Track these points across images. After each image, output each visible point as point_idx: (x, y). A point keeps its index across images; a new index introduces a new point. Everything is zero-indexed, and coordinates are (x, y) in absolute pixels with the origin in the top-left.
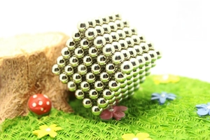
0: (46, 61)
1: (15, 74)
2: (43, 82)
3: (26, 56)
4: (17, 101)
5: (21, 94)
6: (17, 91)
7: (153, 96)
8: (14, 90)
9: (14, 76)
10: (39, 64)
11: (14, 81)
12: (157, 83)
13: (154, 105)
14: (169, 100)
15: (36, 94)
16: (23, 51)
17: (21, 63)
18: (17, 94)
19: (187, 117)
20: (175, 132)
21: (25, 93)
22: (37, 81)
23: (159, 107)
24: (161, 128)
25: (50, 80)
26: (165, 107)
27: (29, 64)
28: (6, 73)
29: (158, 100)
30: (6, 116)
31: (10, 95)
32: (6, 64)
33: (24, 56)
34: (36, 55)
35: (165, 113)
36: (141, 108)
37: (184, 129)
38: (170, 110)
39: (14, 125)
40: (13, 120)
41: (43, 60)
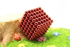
1: (9, 27)
2: (18, 30)
3: (13, 21)
4: (10, 36)
6: (10, 33)
7: (53, 34)
8: (9, 32)
9: (9, 28)
10: (17, 24)
11: (9, 29)
12: (53, 30)
14: (59, 35)
15: (16, 34)
17: (11, 24)
18: (10, 34)
19: (66, 40)
20: (63, 45)
21: (13, 33)
22: (16, 29)
23: (56, 37)
24: (59, 44)
26: (58, 37)
27: (14, 24)
28: (6, 27)
29: (55, 35)
30: (7, 41)
31: (8, 34)
32: (6, 24)
33: (12, 21)
34: (16, 21)
35: (58, 39)
37: (66, 44)
38: (60, 38)
39: (10, 44)
40: (9, 42)
41: (18, 22)
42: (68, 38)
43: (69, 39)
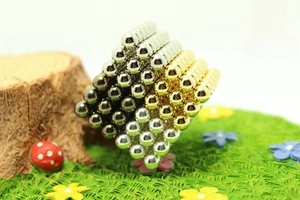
0: (53, 92)
1: (10, 113)
2: (49, 123)
3: (25, 86)
4: (14, 152)
5: (20, 142)
6: (14, 138)
7: (206, 137)
8: (9, 137)
9: (8, 117)
10: (43, 97)
11: (9, 123)
13: (211, 149)
14: (229, 141)
15: (41, 141)
17: (19, 97)
18: (14, 142)
19: (261, 163)
20: (251, 184)
21: (25, 139)
22: (41, 122)
23: (218, 151)
24: (231, 180)
25: (59, 120)
26: (226, 151)
27: (30, 97)
29: (215, 141)
31: (4, 143)
33: (22, 87)
34: (40, 84)
35: (229, 159)
36: (192, 154)
37: (262, 179)
38: (235, 155)
39: (13, 187)
40: (10, 180)
41: (49, 91)
42: (270, 157)
43: (275, 159)
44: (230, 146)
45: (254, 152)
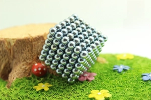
3: (31, 38)
4: (24, 67)
5: (27, 63)
6: (25, 61)
7: (114, 67)
8: (23, 60)
9: (23, 51)
11: (23, 54)
12: (118, 60)
13: (115, 73)
14: (125, 70)
15: (37, 63)
16: (29, 35)
17: (28, 43)
19: (135, 81)
21: (30, 62)
23: (117, 74)
24: (118, 88)
26: (122, 74)
27: (33, 43)
28: (18, 48)
29: (118, 70)
30: (17, 76)
31: (20, 63)
32: (18, 43)
35: (121, 78)
36: (105, 74)
37: (132, 89)
38: (125, 77)
39: (22, 82)
40: (21, 79)
43: (142, 80)
44: (124, 72)
45: (134, 76)
